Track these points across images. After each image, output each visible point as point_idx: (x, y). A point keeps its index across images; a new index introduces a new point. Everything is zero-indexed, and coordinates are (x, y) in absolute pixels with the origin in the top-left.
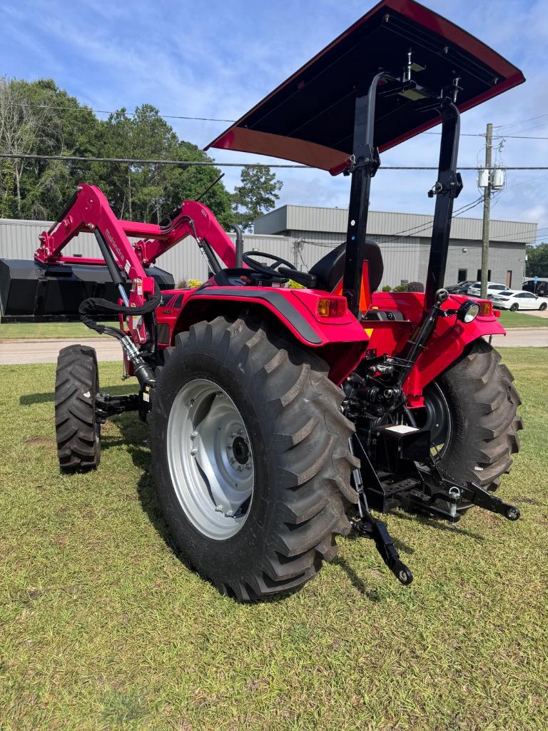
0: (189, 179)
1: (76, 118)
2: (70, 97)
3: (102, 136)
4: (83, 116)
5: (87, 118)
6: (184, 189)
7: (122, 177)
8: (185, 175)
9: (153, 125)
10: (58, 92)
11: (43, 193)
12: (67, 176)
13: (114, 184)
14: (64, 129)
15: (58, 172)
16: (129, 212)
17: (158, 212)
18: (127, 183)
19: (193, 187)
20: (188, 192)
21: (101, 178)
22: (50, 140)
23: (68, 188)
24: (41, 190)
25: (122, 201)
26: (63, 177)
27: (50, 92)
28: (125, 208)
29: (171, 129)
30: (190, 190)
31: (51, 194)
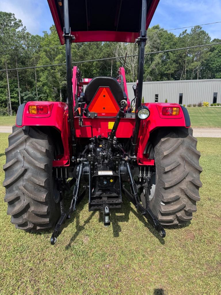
0: (214, 56)
1: (166, 38)
2: (165, 30)
3: (176, 44)
4: (169, 37)
5: (171, 37)
6: (211, 61)
7: (183, 60)
8: (213, 54)
9: (199, 34)
10: (160, 29)
11: (151, 71)
12: (160, 63)
13: (180, 64)
14: (161, 44)
15: (157, 62)
16: (185, 75)
17: (198, 73)
18: (185, 62)
19: (216, 59)
20: (213, 62)
21: (174, 61)
22: (155, 49)
23: (161, 68)
24: (150, 70)
25: (182, 70)
26: (159, 63)
27: (158, 30)
28: (183, 73)
29: (208, 34)
30: (214, 61)
31: (154, 71)
